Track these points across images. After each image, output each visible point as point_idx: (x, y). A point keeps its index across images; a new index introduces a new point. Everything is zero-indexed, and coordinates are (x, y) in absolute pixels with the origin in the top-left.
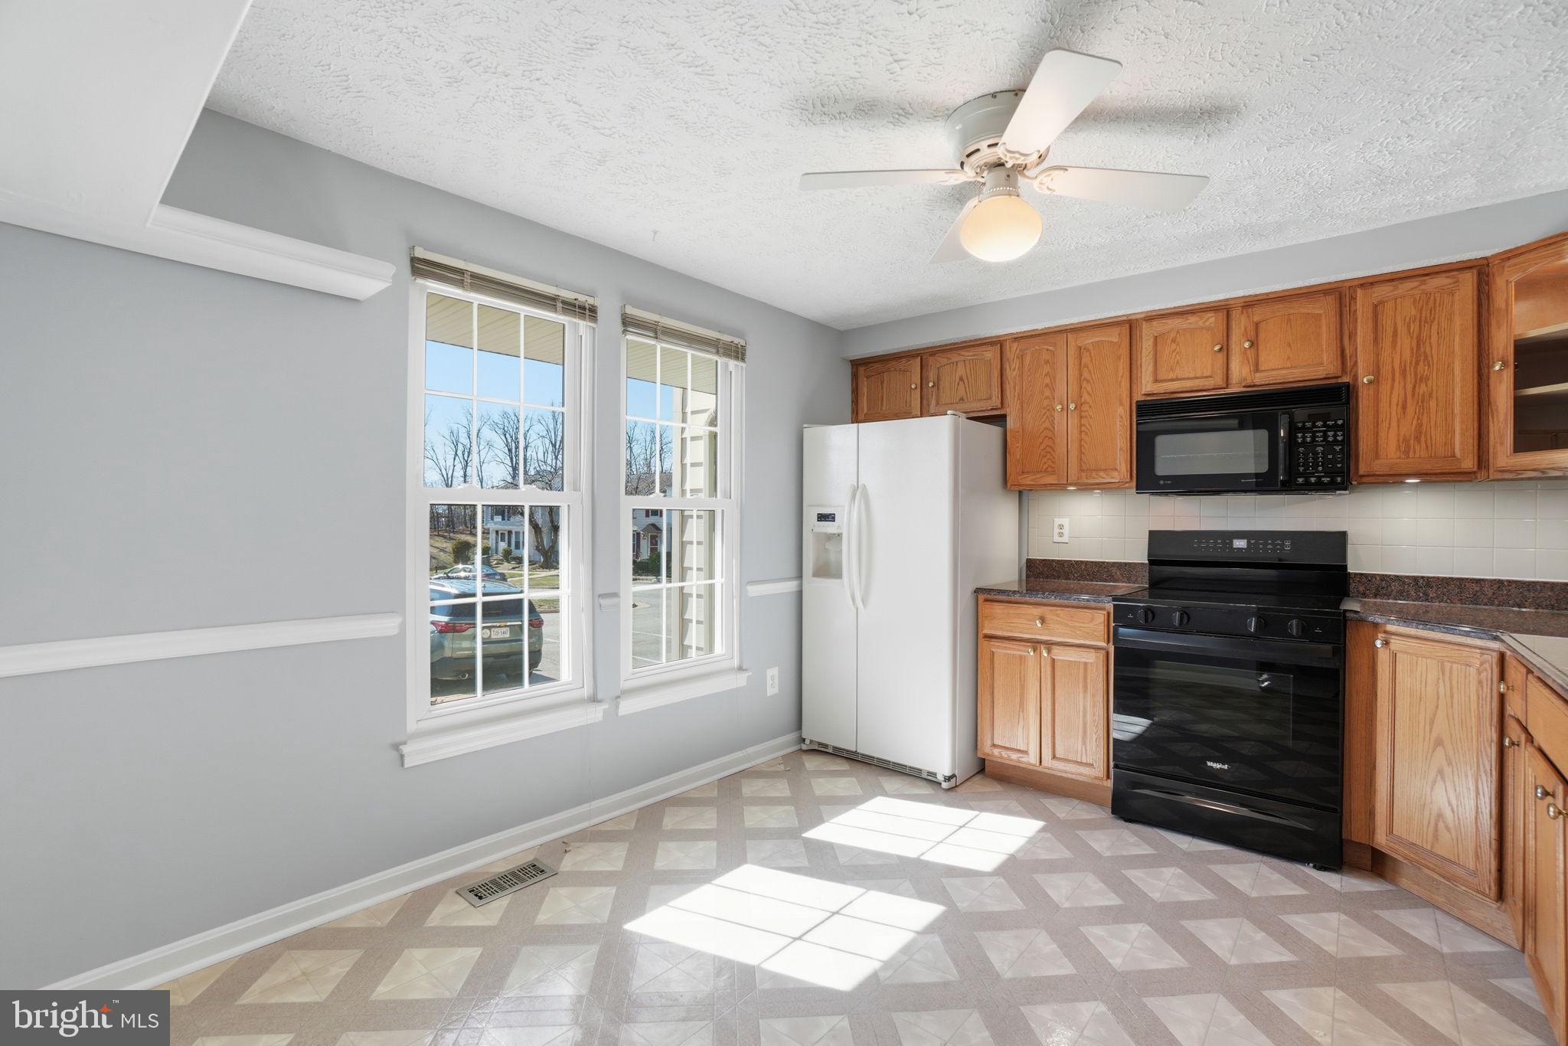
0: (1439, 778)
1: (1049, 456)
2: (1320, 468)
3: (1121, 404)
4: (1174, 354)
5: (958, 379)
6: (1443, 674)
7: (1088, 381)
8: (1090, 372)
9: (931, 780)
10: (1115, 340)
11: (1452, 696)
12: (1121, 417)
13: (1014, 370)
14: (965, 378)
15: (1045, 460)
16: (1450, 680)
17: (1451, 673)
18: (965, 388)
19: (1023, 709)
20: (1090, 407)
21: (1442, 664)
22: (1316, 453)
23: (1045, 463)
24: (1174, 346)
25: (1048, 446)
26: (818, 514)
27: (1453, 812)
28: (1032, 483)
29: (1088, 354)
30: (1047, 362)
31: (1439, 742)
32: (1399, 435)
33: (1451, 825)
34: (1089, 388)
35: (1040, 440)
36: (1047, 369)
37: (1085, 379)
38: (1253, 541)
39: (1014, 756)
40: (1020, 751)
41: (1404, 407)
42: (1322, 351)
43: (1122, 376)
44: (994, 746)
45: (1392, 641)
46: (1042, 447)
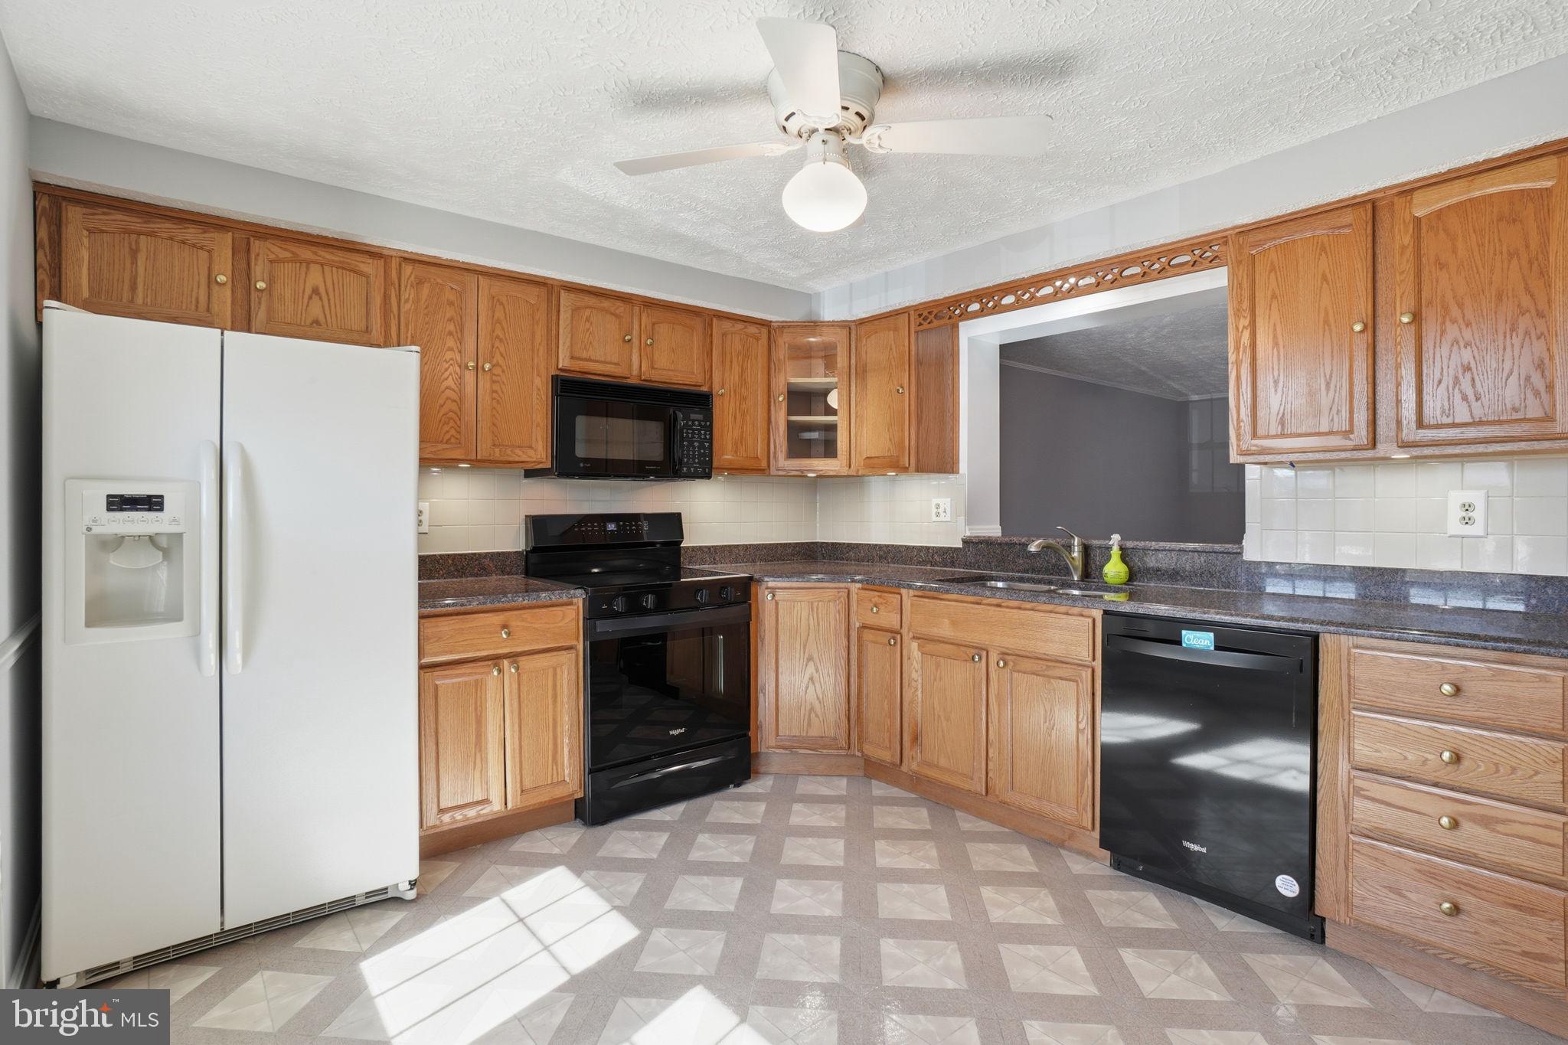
0: (810, 682)
1: (452, 424)
2: (697, 461)
3: (539, 375)
4: (588, 333)
5: (308, 291)
6: (812, 610)
7: (501, 340)
8: (503, 329)
9: (382, 900)
10: (533, 302)
11: (819, 624)
12: (539, 390)
13: (407, 301)
14: (322, 291)
15: (446, 428)
16: (817, 614)
17: (817, 609)
18: (323, 307)
19: (481, 747)
20: (503, 371)
21: (812, 604)
22: (694, 447)
23: (448, 432)
24: (588, 325)
25: (451, 411)
26: (109, 496)
27: (820, 702)
28: (433, 456)
29: (502, 307)
30: (451, 303)
31: (810, 659)
32: (732, 438)
33: (819, 713)
34: (502, 349)
35: (441, 401)
36: (450, 312)
37: (498, 337)
38: (621, 523)
39: (471, 813)
40: (478, 803)
41: (735, 418)
42: (694, 362)
43: (540, 344)
44: (441, 811)
45: (777, 593)
46: (443, 410)
